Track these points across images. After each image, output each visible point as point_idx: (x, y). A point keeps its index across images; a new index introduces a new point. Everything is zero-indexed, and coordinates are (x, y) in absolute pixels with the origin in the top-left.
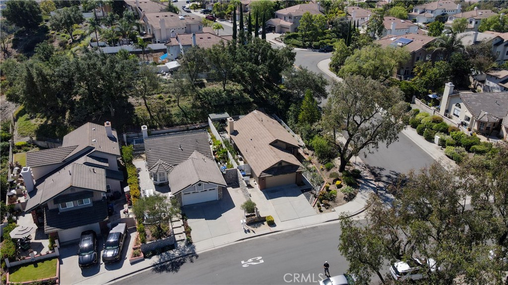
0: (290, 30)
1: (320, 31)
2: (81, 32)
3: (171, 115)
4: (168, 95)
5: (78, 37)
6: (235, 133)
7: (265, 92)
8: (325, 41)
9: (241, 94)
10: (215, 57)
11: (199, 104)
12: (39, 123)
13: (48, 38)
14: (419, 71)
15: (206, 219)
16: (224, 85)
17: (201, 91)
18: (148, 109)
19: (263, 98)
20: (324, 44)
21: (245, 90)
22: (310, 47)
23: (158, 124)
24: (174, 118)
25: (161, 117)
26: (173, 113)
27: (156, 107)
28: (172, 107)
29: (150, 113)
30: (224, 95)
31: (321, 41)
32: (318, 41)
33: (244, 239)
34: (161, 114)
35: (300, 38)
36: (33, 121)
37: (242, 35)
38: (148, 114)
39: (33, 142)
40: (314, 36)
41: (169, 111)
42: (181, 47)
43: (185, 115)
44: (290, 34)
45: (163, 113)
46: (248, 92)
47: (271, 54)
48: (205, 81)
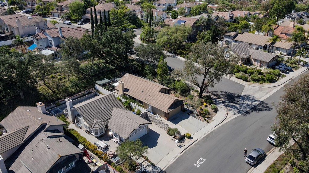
3: (67, 87)
4: (57, 74)
9: (105, 65)
11: (82, 76)
15: (150, 148)
16: (92, 60)
18: (48, 87)
21: (107, 62)
23: (61, 96)
24: (70, 90)
25: (61, 91)
26: (67, 86)
27: (53, 84)
28: (65, 82)
29: (51, 90)
30: (95, 67)
33: (182, 152)
34: (59, 89)
38: (50, 91)
41: (64, 85)
43: (77, 86)
45: (60, 87)
46: (109, 63)
48: (78, 60)
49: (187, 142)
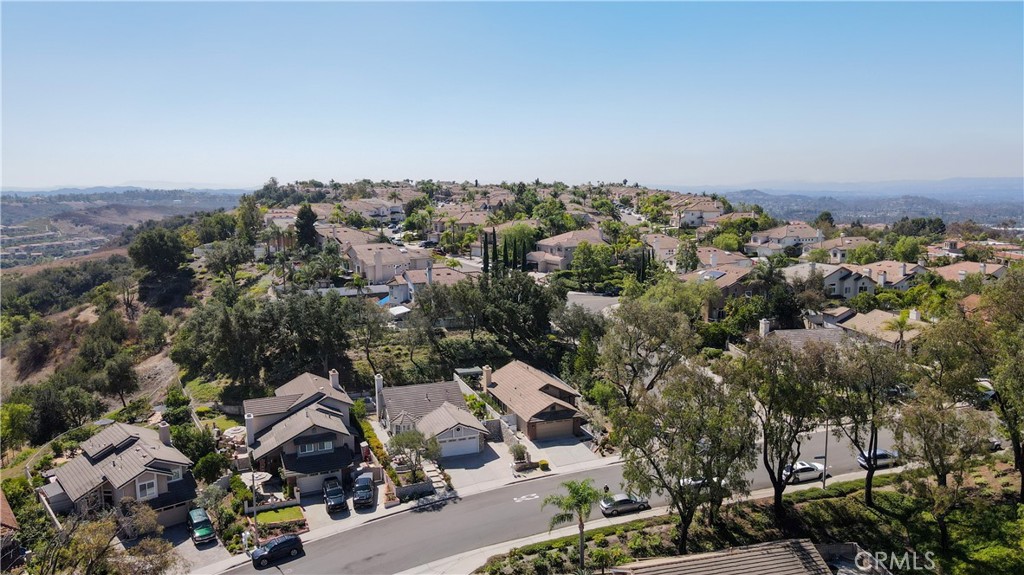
0: (560, 268)
1: (604, 266)
2: (246, 274)
4: (398, 347)
5: (242, 282)
6: (494, 385)
7: (527, 343)
8: (612, 282)
9: (495, 345)
10: (462, 296)
11: (439, 358)
12: (222, 385)
13: (195, 284)
14: (730, 309)
15: (466, 469)
16: (472, 333)
17: (442, 342)
18: (371, 364)
19: (525, 352)
20: (612, 285)
21: (501, 341)
22: (590, 289)
24: (407, 375)
26: (404, 369)
27: (381, 361)
28: (403, 361)
30: (471, 346)
31: (606, 282)
32: (603, 281)
33: (513, 483)
34: (388, 370)
35: (575, 278)
36: (214, 384)
37: (495, 268)
38: (372, 370)
39: (218, 407)
40: (594, 275)
41: (399, 366)
42: (411, 286)
43: (421, 371)
44: (560, 273)
45: (391, 369)
46: (505, 344)
47: (536, 290)
48: (445, 330)
49: (538, 472)
